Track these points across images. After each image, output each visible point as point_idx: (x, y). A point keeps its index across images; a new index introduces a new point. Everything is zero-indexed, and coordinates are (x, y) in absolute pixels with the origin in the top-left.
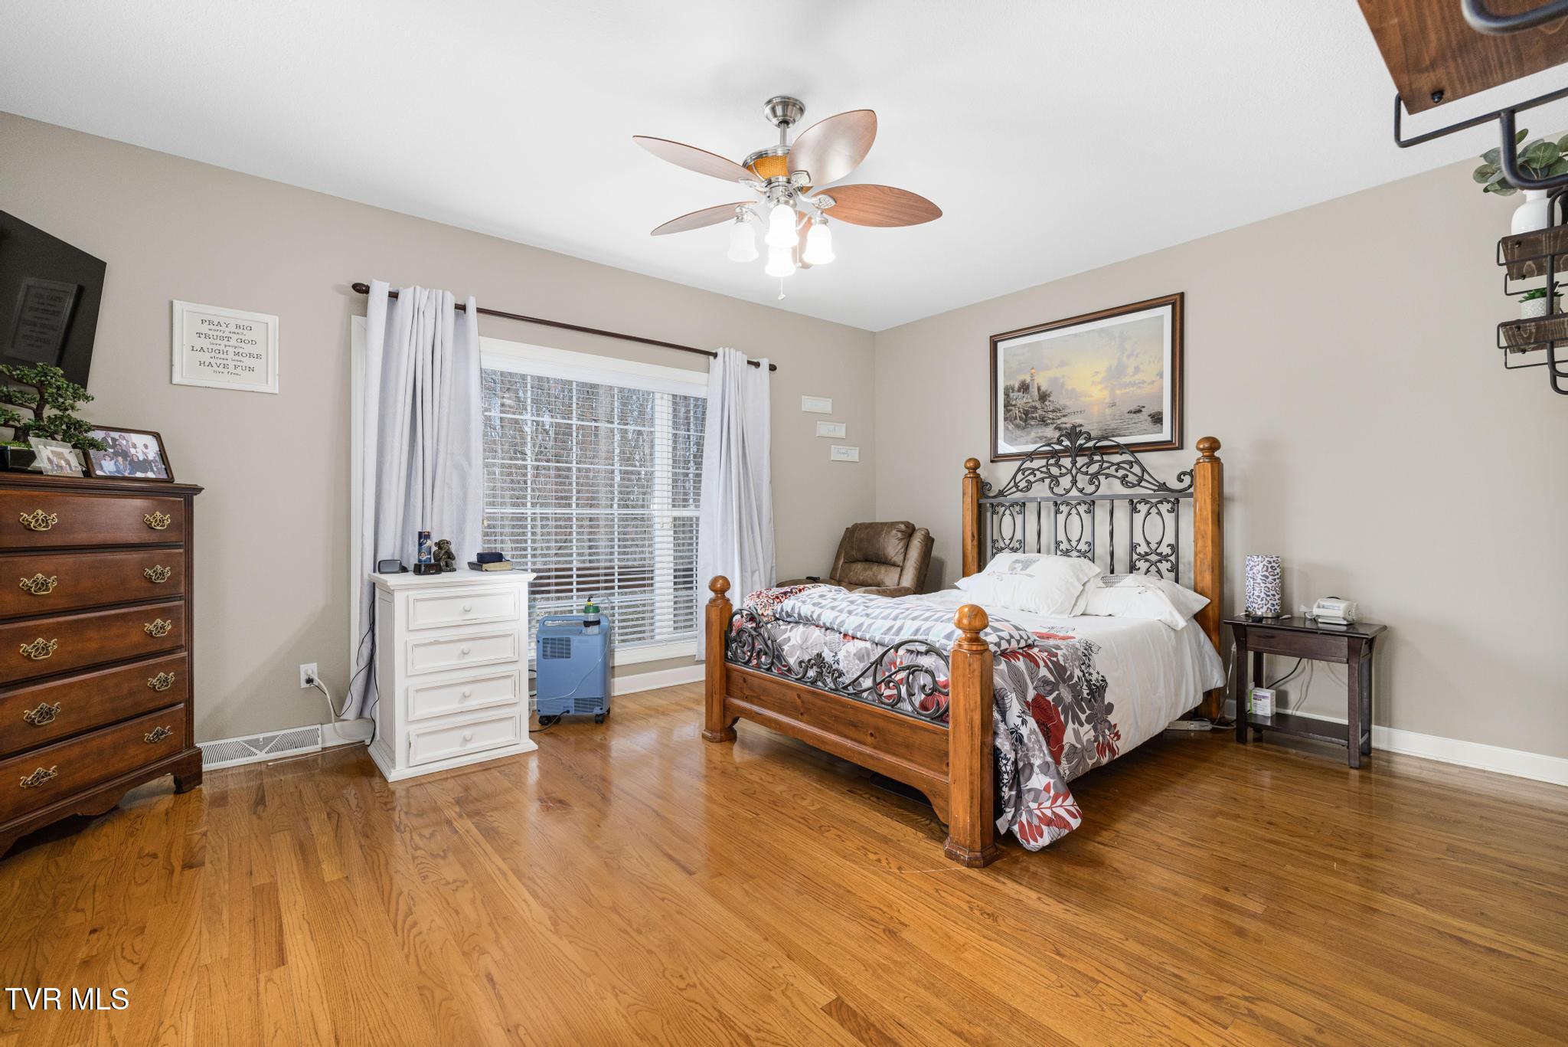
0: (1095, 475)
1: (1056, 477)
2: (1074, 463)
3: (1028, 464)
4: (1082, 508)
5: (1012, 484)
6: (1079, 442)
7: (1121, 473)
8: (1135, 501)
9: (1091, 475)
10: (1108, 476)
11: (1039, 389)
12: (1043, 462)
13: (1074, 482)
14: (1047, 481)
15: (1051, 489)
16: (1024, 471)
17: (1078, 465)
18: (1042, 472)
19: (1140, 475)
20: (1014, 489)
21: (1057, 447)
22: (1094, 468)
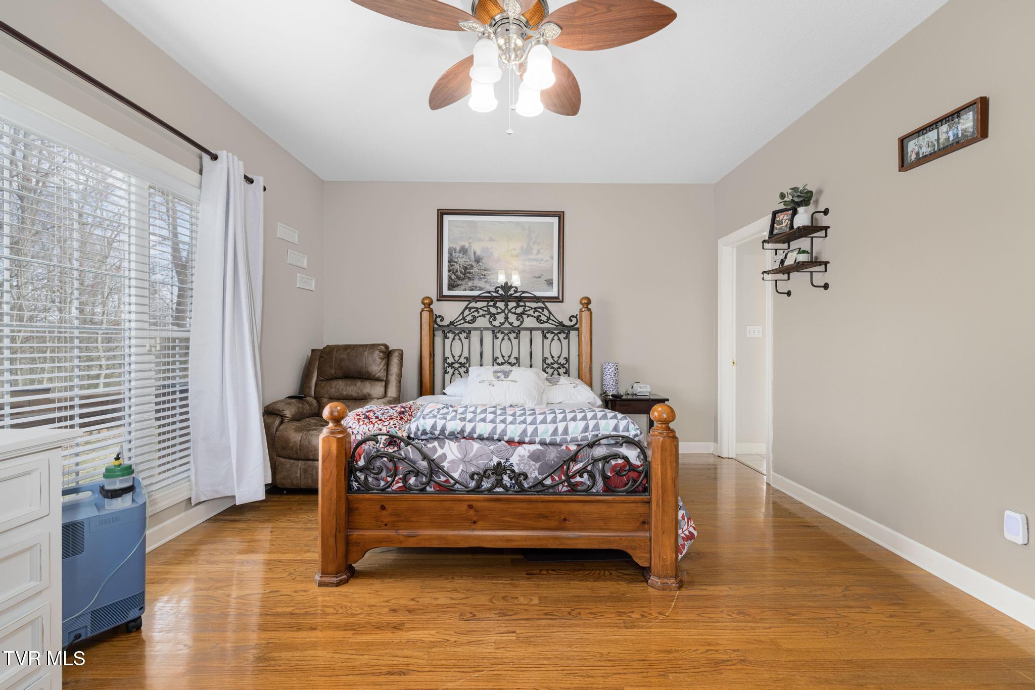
0: (521, 315)
1: (494, 314)
2: (506, 306)
3: (473, 304)
4: (512, 336)
5: (461, 317)
6: (510, 293)
7: (537, 314)
8: (545, 332)
9: (518, 314)
10: (529, 316)
11: (475, 253)
12: (485, 304)
13: (507, 318)
14: (488, 317)
15: (490, 322)
16: (470, 308)
17: (509, 307)
18: (484, 310)
19: (548, 316)
20: (462, 321)
21: (495, 294)
22: (519, 310)
